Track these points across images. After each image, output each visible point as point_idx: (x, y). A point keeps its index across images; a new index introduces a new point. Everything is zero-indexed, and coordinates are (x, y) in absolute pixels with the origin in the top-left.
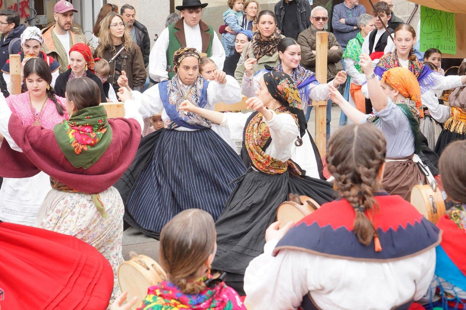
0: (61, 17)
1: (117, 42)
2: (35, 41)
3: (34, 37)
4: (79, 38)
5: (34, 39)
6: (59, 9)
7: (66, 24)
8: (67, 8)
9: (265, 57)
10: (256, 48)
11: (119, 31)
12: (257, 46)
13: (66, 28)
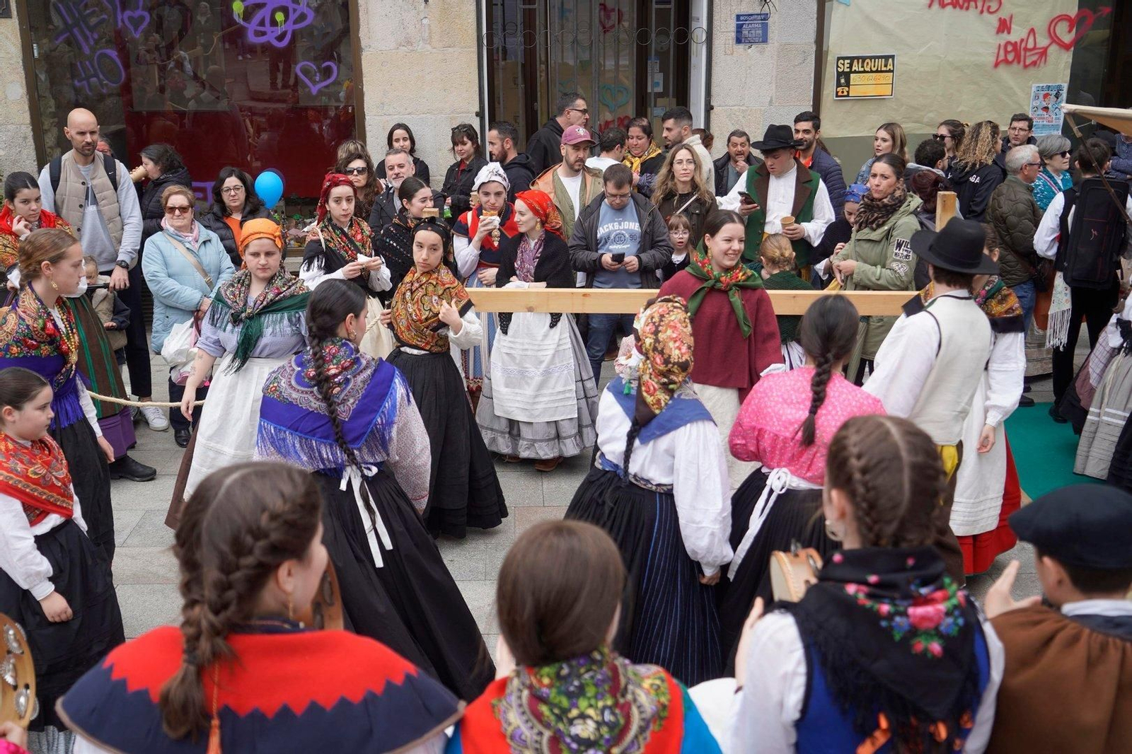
0: (570, 149)
1: (682, 189)
2: (496, 184)
3: (494, 178)
4: (597, 183)
5: (494, 181)
6: (569, 138)
7: (576, 162)
8: (581, 137)
9: (866, 230)
10: (861, 213)
11: (683, 172)
12: (862, 210)
13: (577, 167)
